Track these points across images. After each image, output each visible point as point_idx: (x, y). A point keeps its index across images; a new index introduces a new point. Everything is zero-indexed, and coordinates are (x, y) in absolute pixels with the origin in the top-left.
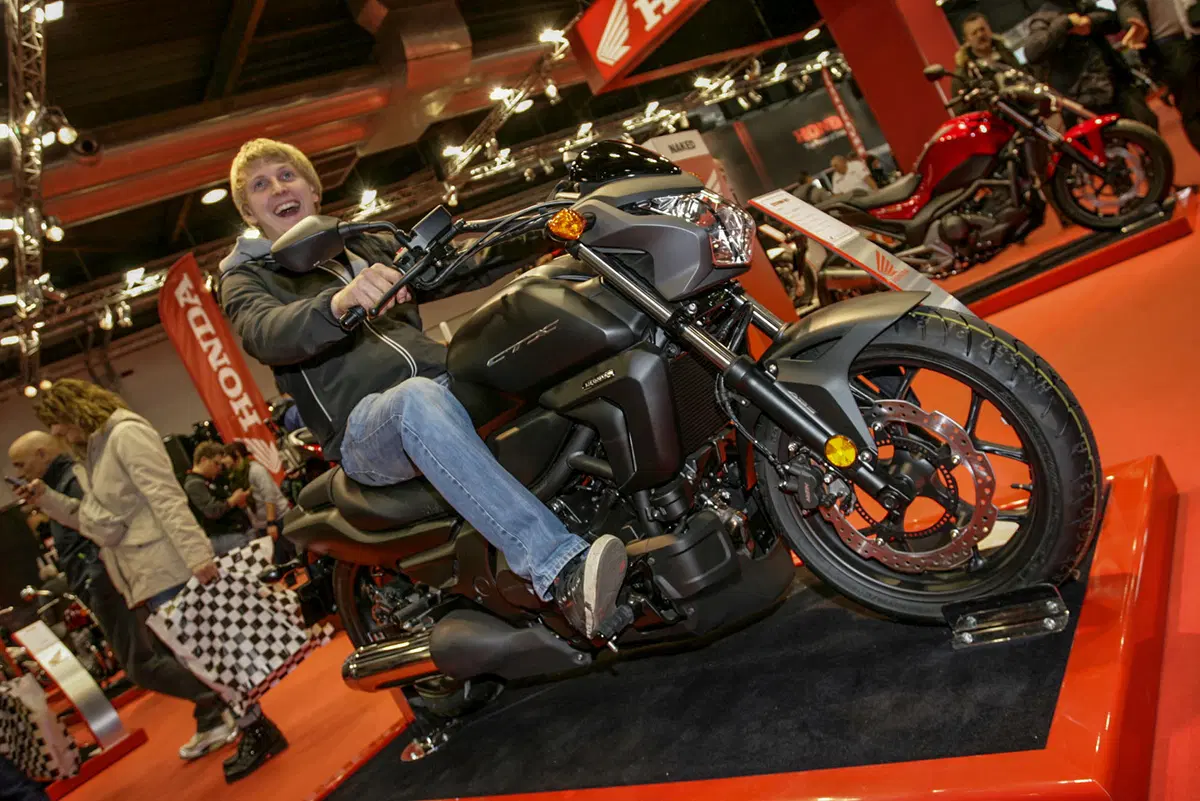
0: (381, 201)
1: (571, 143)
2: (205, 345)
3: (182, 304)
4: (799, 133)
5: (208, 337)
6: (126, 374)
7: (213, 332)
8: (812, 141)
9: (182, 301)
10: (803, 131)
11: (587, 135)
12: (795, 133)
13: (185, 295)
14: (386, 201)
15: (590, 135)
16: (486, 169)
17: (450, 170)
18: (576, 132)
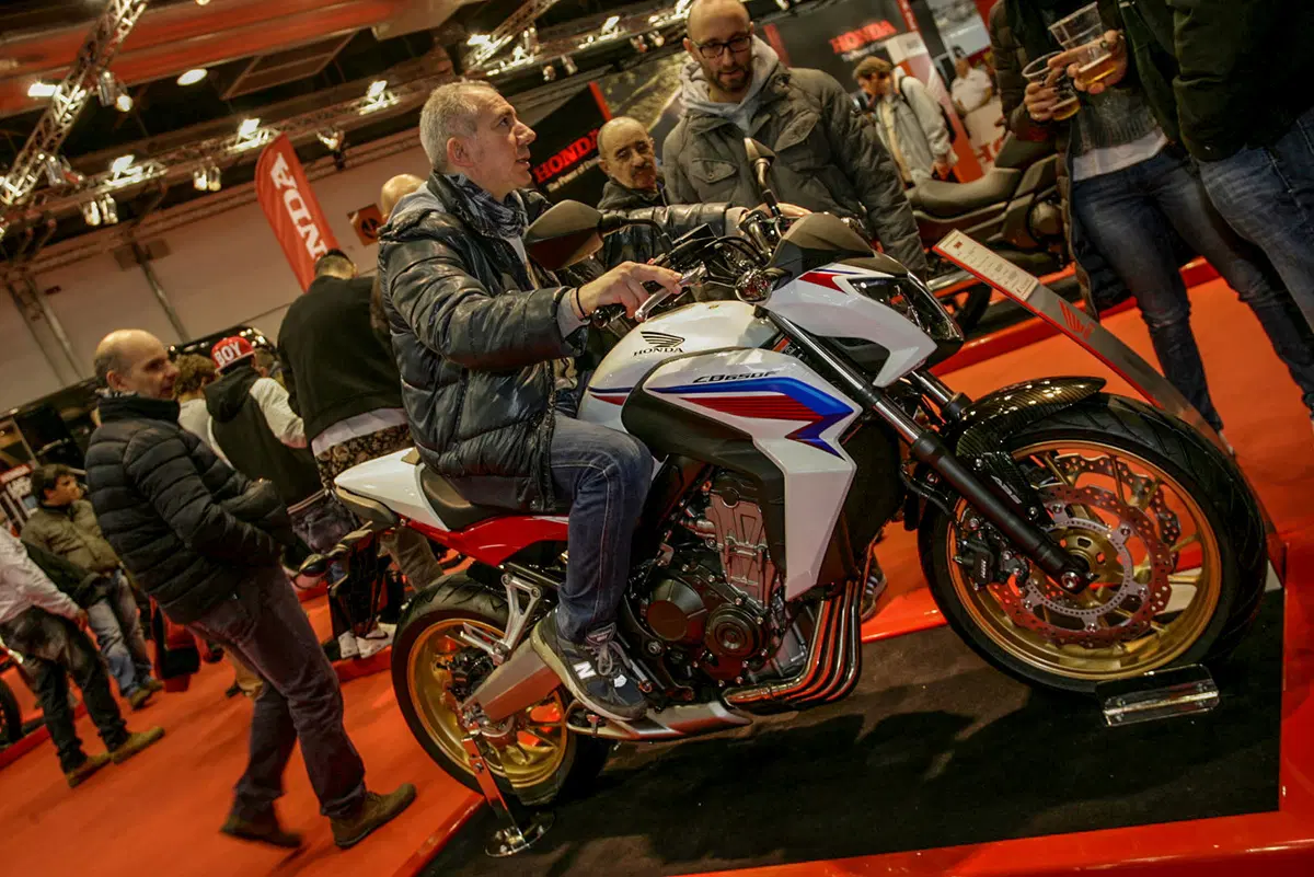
0: (390, 95)
1: (594, 39)
2: (302, 231)
3: (278, 186)
4: (837, 42)
5: (304, 222)
6: (50, 292)
7: (309, 217)
8: (847, 53)
9: (278, 183)
10: (840, 39)
11: (612, 30)
12: (832, 41)
13: (280, 176)
14: (395, 95)
15: (616, 30)
16: (502, 64)
17: (471, 62)
18: (600, 27)
